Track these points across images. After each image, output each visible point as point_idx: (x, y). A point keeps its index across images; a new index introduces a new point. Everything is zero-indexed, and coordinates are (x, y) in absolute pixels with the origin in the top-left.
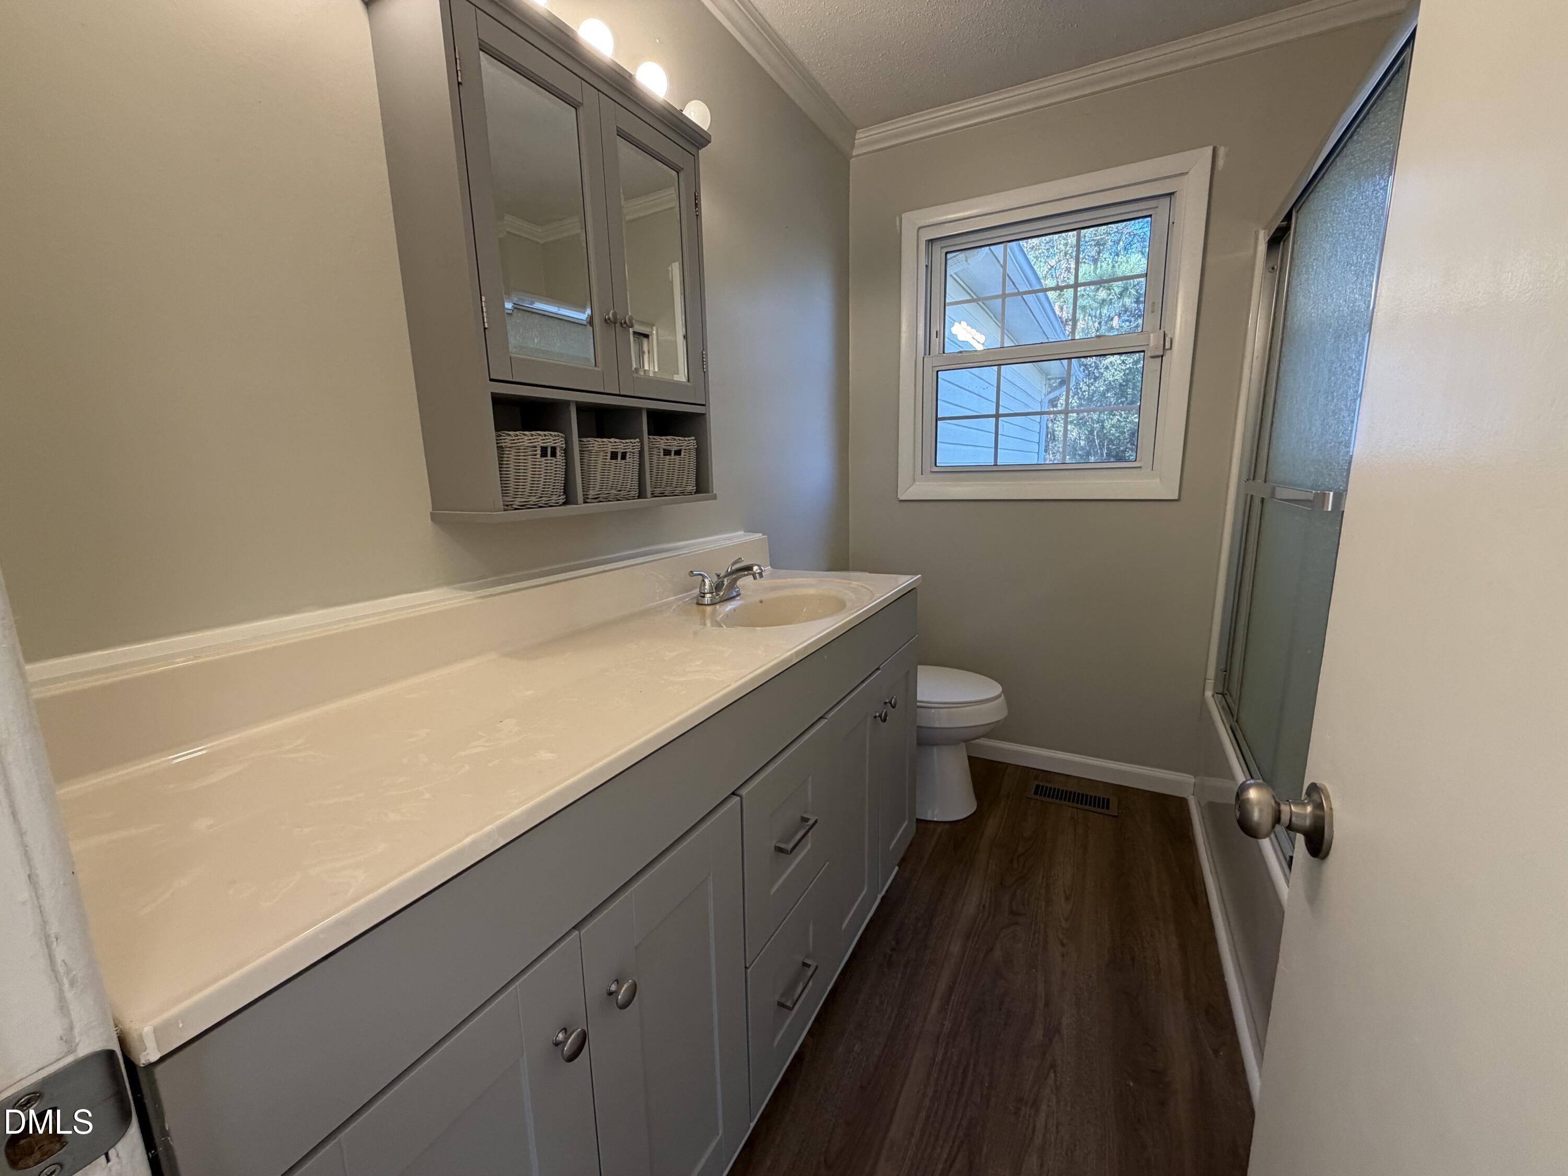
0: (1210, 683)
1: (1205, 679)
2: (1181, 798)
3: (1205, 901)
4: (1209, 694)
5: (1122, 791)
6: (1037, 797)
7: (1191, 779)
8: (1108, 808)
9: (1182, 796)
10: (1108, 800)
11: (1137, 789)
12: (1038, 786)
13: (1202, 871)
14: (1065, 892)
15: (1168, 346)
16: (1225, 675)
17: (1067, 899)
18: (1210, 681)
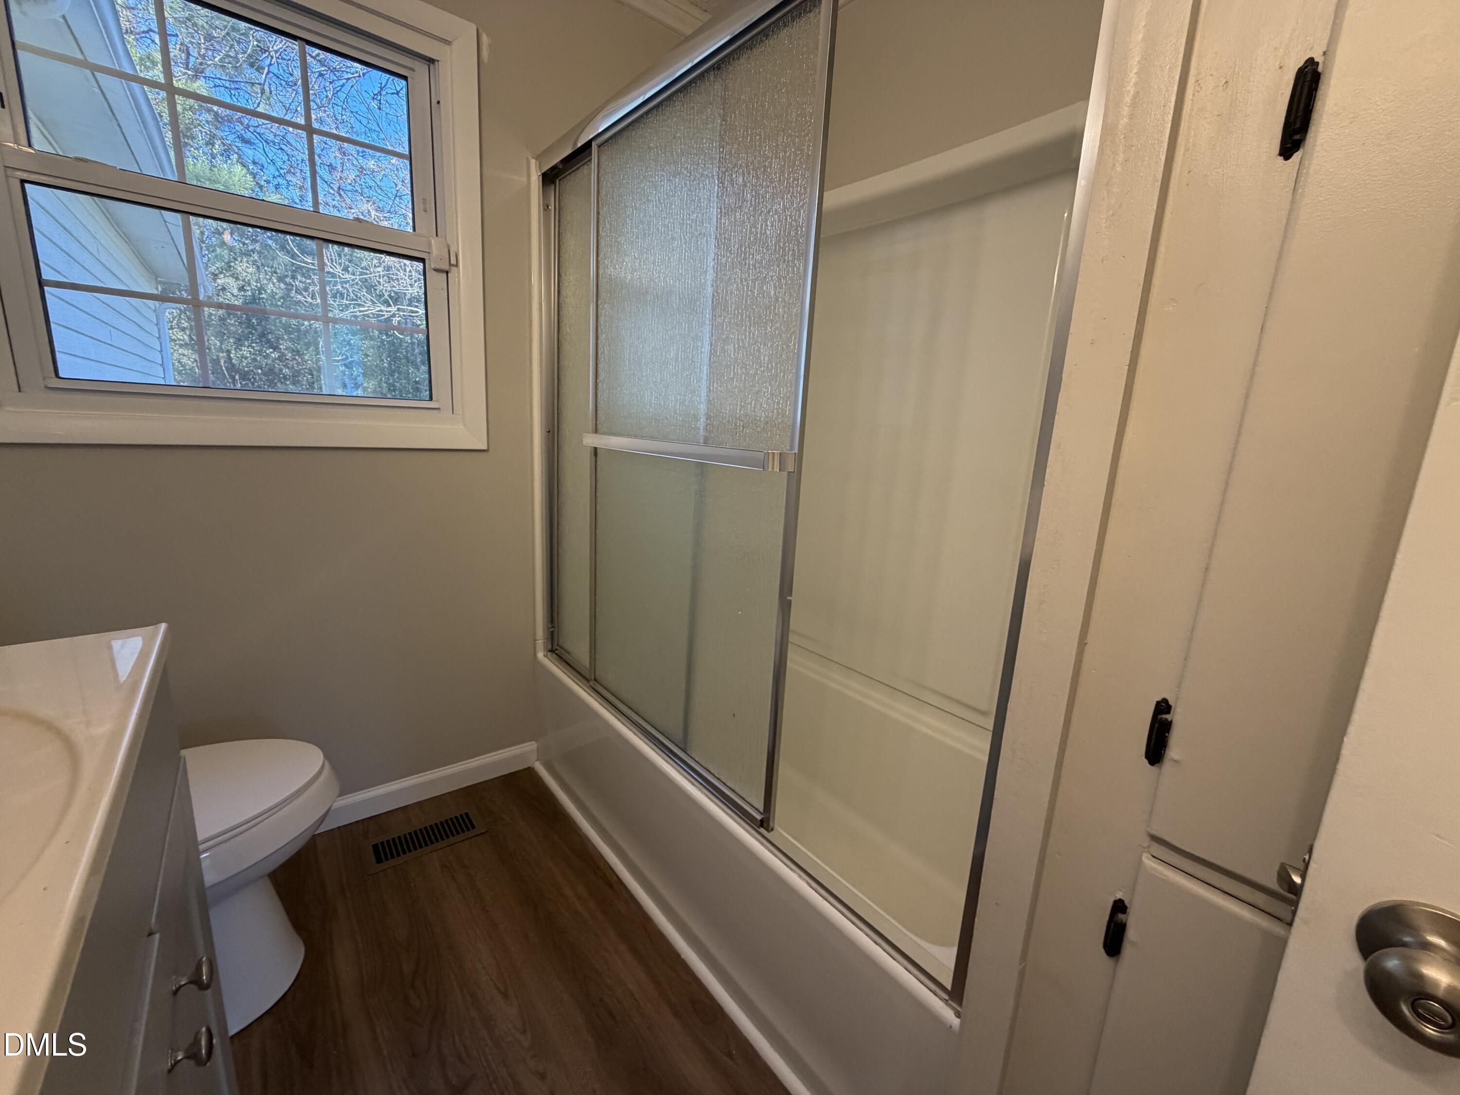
0: (540, 643)
1: (535, 640)
2: (525, 769)
3: (615, 878)
4: (540, 655)
5: (471, 793)
6: (386, 865)
7: (531, 746)
8: (473, 827)
9: (526, 767)
10: (467, 814)
11: (485, 782)
12: (375, 847)
13: (593, 845)
14: (498, 989)
15: (453, 261)
16: (552, 631)
17: (505, 995)
18: (540, 641)
